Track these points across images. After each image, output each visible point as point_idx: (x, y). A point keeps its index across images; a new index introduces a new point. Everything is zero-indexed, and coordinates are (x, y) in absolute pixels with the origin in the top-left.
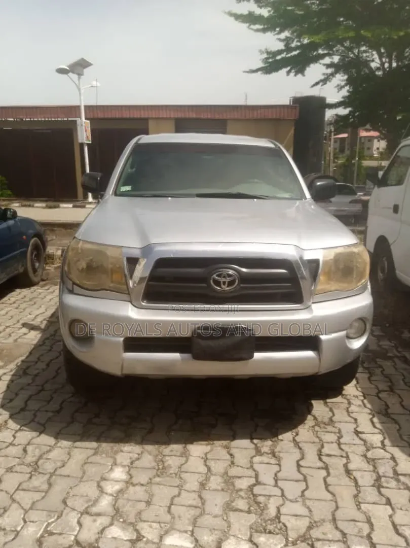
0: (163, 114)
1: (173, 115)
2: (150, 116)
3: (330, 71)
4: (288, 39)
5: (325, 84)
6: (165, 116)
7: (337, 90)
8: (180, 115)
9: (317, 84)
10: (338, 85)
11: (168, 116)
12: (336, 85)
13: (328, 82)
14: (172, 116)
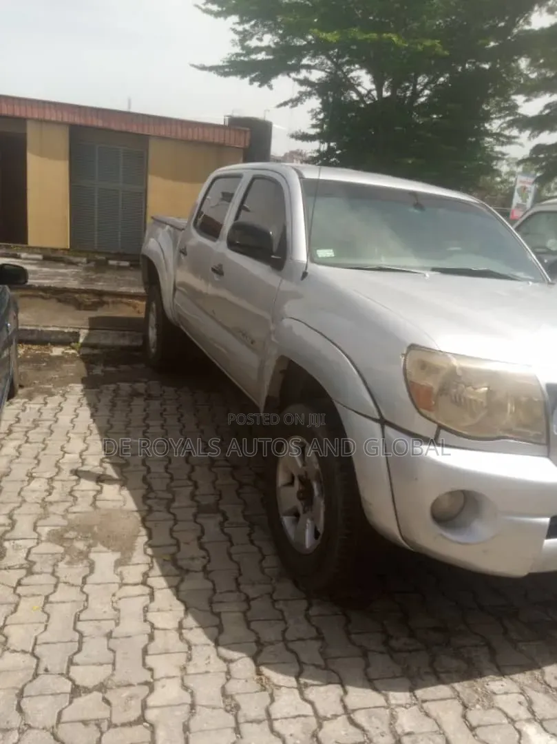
0: (51, 115)
1: (68, 118)
2: (29, 115)
3: (304, 89)
4: (246, 33)
5: (296, 105)
6: (53, 119)
7: (311, 117)
8: (78, 120)
9: (285, 104)
10: (312, 111)
11: (60, 120)
12: (310, 110)
13: (299, 105)
14: (66, 120)
